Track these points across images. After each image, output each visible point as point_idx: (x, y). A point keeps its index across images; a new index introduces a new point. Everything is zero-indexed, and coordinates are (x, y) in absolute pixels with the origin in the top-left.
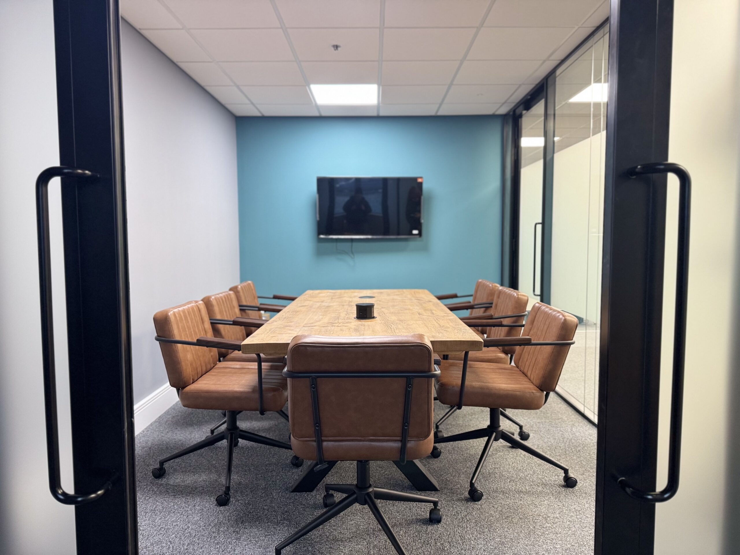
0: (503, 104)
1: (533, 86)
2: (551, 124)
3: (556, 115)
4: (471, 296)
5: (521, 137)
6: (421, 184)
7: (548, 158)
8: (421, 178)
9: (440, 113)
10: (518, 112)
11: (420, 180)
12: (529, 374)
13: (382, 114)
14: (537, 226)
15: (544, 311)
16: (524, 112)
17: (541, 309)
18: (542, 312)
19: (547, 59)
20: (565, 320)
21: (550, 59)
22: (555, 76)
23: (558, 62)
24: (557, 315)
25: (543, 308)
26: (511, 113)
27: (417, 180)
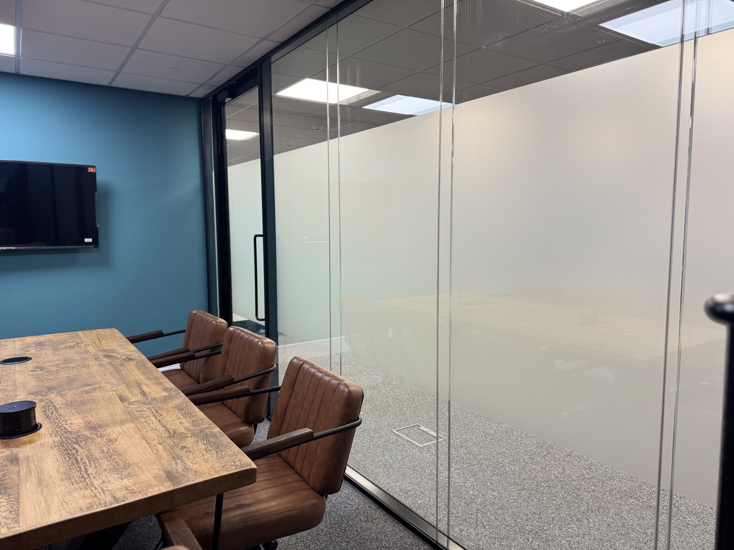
0: (202, 85)
1: (241, 69)
2: (267, 119)
3: (273, 110)
4: (183, 331)
5: (225, 128)
6: (94, 174)
7: (267, 159)
8: (93, 167)
9: (116, 84)
10: (220, 97)
11: (91, 170)
12: (298, 467)
13: (23, 71)
14: (257, 238)
15: (310, 372)
16: (227, 100)
17: (304, 368)
18: (307, 372)
19: (266, 38)
20: (350, 392)
21: (269, 38)
22: (270, 61)
23: (277, 44)
24: (334, 382)
25: (306, 366)
26: (211, 98)
27: (87, 170)
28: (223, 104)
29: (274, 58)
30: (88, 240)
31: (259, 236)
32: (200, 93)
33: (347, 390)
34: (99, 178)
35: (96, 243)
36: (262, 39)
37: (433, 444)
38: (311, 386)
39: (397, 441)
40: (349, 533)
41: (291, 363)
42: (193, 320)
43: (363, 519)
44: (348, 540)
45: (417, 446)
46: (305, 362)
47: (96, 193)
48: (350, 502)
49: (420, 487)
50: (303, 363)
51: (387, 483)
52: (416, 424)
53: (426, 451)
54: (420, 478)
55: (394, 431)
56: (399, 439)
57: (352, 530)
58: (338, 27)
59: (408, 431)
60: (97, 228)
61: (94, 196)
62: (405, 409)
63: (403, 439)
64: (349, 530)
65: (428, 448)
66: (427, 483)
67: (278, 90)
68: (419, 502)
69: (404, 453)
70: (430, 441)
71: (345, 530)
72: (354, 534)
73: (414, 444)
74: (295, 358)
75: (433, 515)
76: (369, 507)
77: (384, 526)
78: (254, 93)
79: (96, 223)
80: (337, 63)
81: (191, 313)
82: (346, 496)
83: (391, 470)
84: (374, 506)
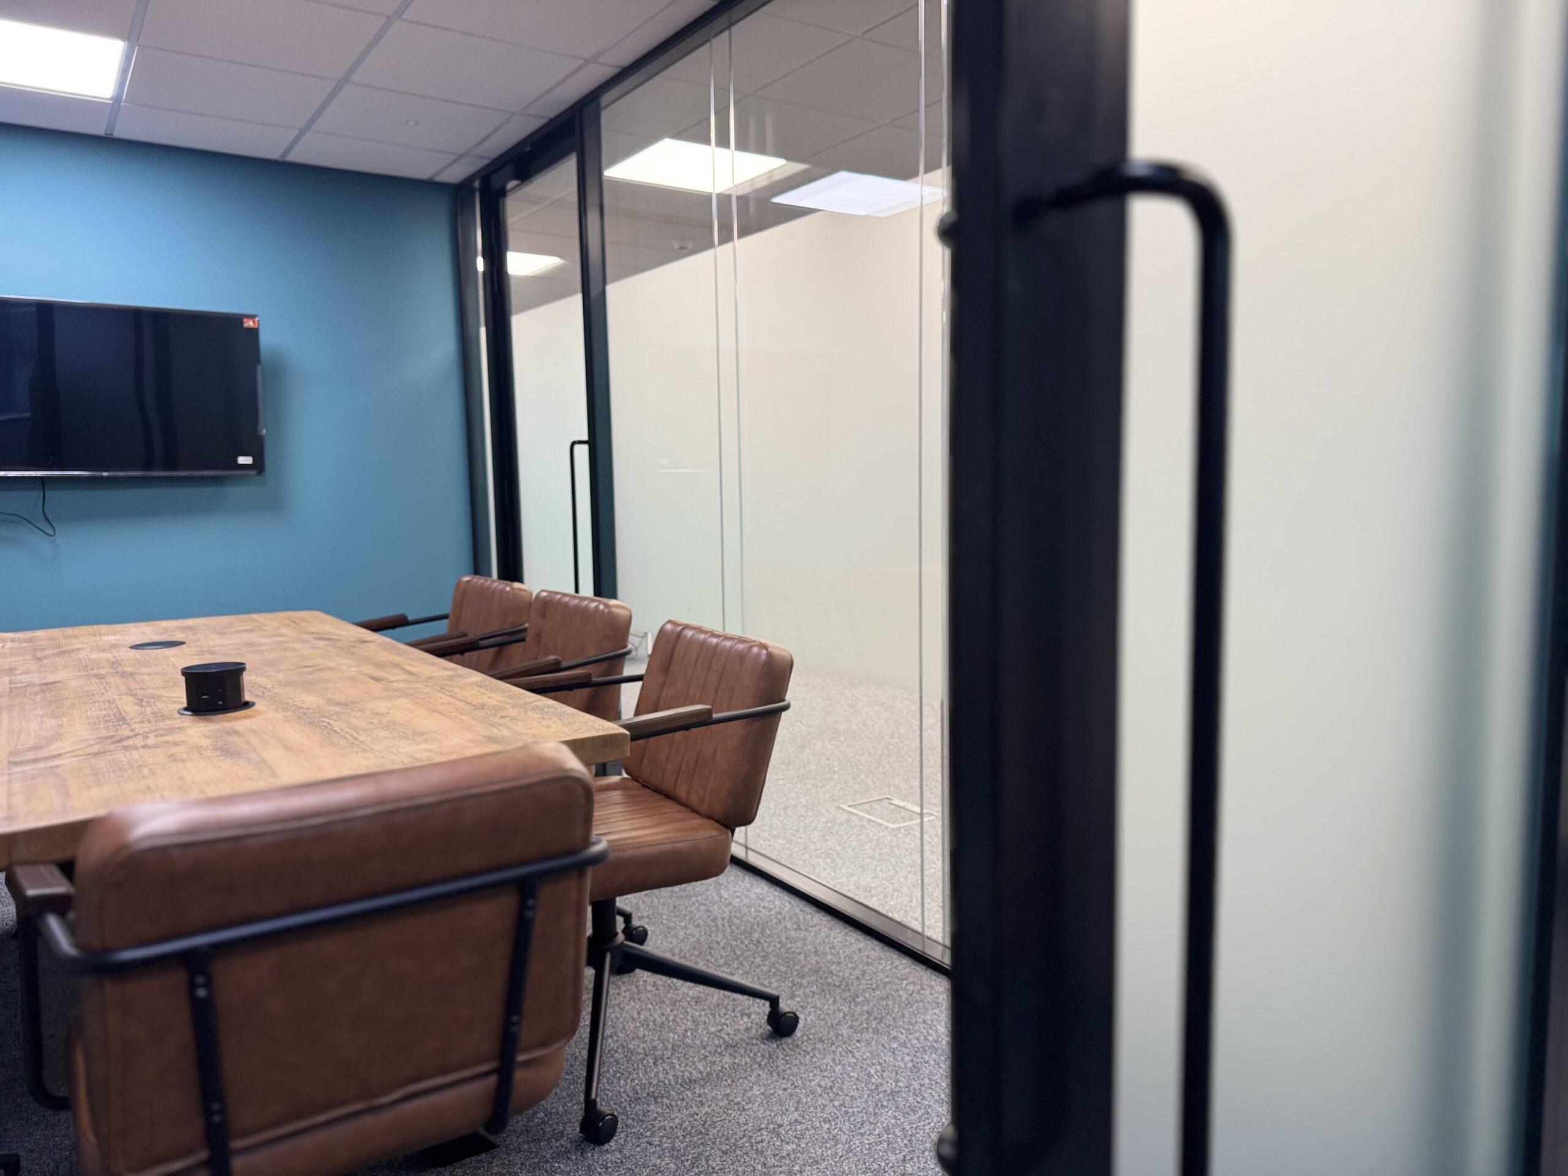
1: (542, 122)
4: (445, 616)
6: (254, 333)
8: (252, 317)
9: (295, 157)
11: (249, 324)
13: (120, 131)
14: (577, 447)
15: (698, 640)
16: (511, 184)
17: (685, 637)
18: (691, 642)
19: (594, 59)
20: (770, 655)
21: (600, 60)
22: (598, 105)
23: (614, 71)
24: (741, 646)
25: (689, 633)
26: (477, 184)
27: (242, 323)
28: (502, 193)
29: (605, 99)
30: (243, 460)
31: (580, 442)
32: (455, 174)
33: (764, 652)
34: (266, 340)
35: (259, 466)
36: (587, 62)
37: (916, 824)
38: (701, 659)
39: (848, 821)
40: (765, 945)
41: (662, 632)
42: (462, 595)
43: (789, 925)
44: (764, 954)
45: (887, 828)
46: (687, 627)
47: (259, 368)
48: (766, 904)
49: (892, 884)
50: (683, 629)
51: (832, 879)
52: (886, 796)
53: (904, 834)
54: (892, 871)
55: (844, 807)
56: (854, 818)
57: (771, 942)
58: (733, 39)
59: (871, 806)
60: (262, 437)
61: (254, 373)
62: (863, 776)
63: (861, 818)
64: (765, 941)
65: (909, 829)
66: (906, 878)
67: (613, 161)
68: (892, 903)
69: (863, 837)
70: (911, 819)
71: (758, 942)
72: (775, 946)
73: (881, 825)
74: (670, 622)
75: (916, 920)
76: (801, 910)
77: (828, 936)
78: (568, 167)
79: (259, 426)
80: (728, 107)
81: (459, 583)
82: (758, 897)
83: (838, 860)
84: (809, 909)
